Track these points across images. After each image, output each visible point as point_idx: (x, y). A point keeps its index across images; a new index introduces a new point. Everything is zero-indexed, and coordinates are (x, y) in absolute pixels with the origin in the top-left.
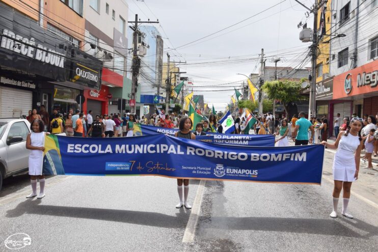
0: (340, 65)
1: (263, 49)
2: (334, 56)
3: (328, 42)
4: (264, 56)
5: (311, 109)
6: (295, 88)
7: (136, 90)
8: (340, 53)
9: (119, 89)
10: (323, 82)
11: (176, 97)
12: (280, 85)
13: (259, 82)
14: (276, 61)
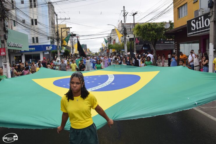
1: (124, 7)
11: (66, 44)
12: (149, 27)
13: (123, 30)
14: (134, 15)
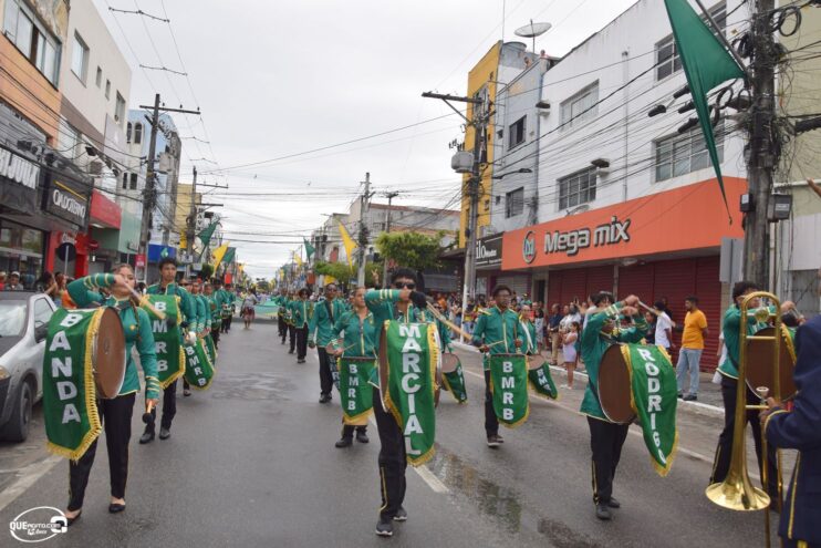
0: (509, 214)
1: (368, 174)
2: (498, 198)
3: (500, 177)
4: (370, 186)
5: (469, 285)
6: (431, 246)
7: (149, 237)
8: (509, 194)
9: (113, 231)
10: (483, 240)
12: (406, 241)
13: (360, 231)
14: (391, 196)
